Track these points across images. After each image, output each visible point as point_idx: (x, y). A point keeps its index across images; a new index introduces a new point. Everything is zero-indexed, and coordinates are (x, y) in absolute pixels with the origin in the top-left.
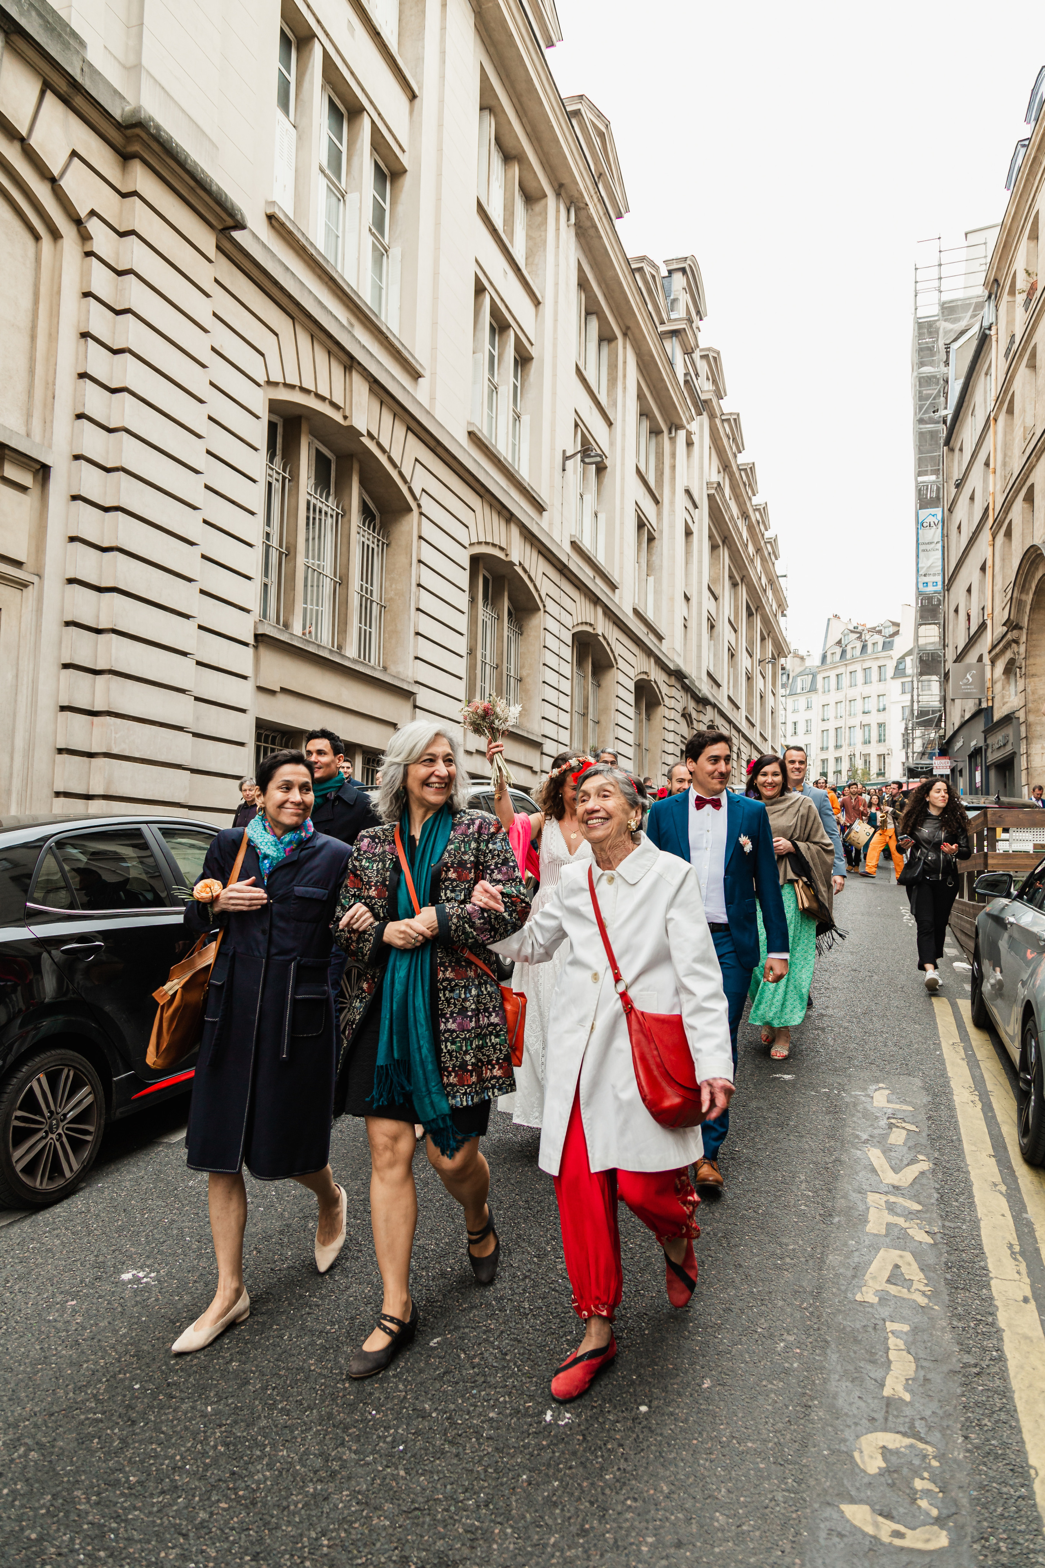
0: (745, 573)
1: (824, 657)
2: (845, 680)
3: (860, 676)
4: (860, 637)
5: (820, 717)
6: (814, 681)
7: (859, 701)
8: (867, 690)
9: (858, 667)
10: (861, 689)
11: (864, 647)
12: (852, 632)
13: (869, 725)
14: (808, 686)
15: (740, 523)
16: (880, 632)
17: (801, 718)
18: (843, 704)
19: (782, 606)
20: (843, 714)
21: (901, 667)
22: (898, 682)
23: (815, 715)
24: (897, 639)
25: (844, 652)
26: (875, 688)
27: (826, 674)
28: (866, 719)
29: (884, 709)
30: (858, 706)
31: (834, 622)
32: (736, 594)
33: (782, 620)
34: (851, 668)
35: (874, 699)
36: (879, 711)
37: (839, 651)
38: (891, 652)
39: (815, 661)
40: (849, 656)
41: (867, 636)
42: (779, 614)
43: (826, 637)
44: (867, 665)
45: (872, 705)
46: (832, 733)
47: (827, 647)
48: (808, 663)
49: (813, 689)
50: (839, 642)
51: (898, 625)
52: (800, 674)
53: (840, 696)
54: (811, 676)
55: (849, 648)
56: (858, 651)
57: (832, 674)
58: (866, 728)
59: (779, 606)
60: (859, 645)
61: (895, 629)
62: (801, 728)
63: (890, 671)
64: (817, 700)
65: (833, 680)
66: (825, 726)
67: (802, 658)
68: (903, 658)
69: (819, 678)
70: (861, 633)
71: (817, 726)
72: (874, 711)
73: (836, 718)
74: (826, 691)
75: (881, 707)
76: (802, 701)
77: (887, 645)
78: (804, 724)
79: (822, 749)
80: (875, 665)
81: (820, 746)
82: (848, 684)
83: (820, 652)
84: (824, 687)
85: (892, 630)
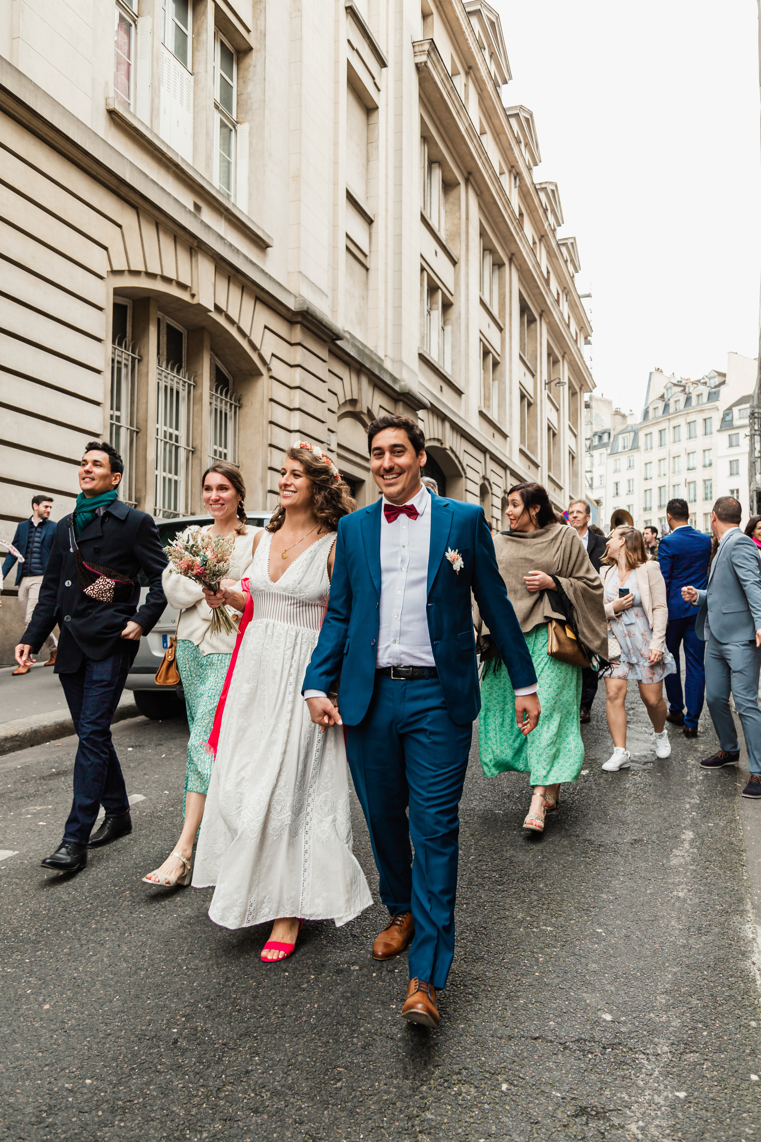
0: (513, 249)
1: (646, 413)
2: (669, 436)
3: (684, 430)
4: (684, 390)
5: (643, 476)
6: (635, 439)
7: (684, 457)
8: (691, 445)
9: (681, 421)
10: (685, 445)
11: (688, 400)
12: (675, 385)
13: (694, 482)
14: (629, 443)
15: (506, 180)
16: (705, 383)
17: (622, 478)
18: (666, 461)
19: (585, 329)
20: (667, 472)
21: (728, 418)
22: (725, 435)
23: (637, 474)
24: (723, 389)
25: (667, 406)
26: (700, 442)
27: (648, 431)
28: (691, 476)
29: (710, 465)
30: (683, 463)
31: (656, 376)
32: (501, 279)
33: (585, 350)
34: (674, 423)
35: (699, 455)
36: (705, 466)
37: (661, 405)
38: (717, 403)
39: (636, 419)
40: (672, 410)
41: (691, 389)
42: (581, 340)
43: (648, 392)
44: (690, 418)
45: (697, 461)
46: (655, 492)
47: (650, 401)
48: (630, 421)
49: (635, 447)
50: (662, 397)
51: (724, 375)
52: (622, 432)
53: (663, 453)
54: (632, 434)
55: (672, 402)
56: (681, 405)
57: (655, 430)
58: (692, 485)
59: (581, 329)
60: (682, 398)
61: (721, 379)
62: (623, 489)
63: (716, 424)
64: (639, 458)
65: (656, 436)
66: (648, 485)
67: (624, 416)
68: (730, 409)
69: (641, 435)
70: (684, 387)
71: (639, 486)
72: (700, 467)
73: (659, 476)
74: (649, 448)
75: (707, 463)
76: (623, 461)
77: (713, 396)
78: (627, 483)
79: (645, 509)
80: (699, 418)
81: (643, 506)
82: (672, 440)
83: (643, 408)
84: (646, 444)
85: (717, 380)
